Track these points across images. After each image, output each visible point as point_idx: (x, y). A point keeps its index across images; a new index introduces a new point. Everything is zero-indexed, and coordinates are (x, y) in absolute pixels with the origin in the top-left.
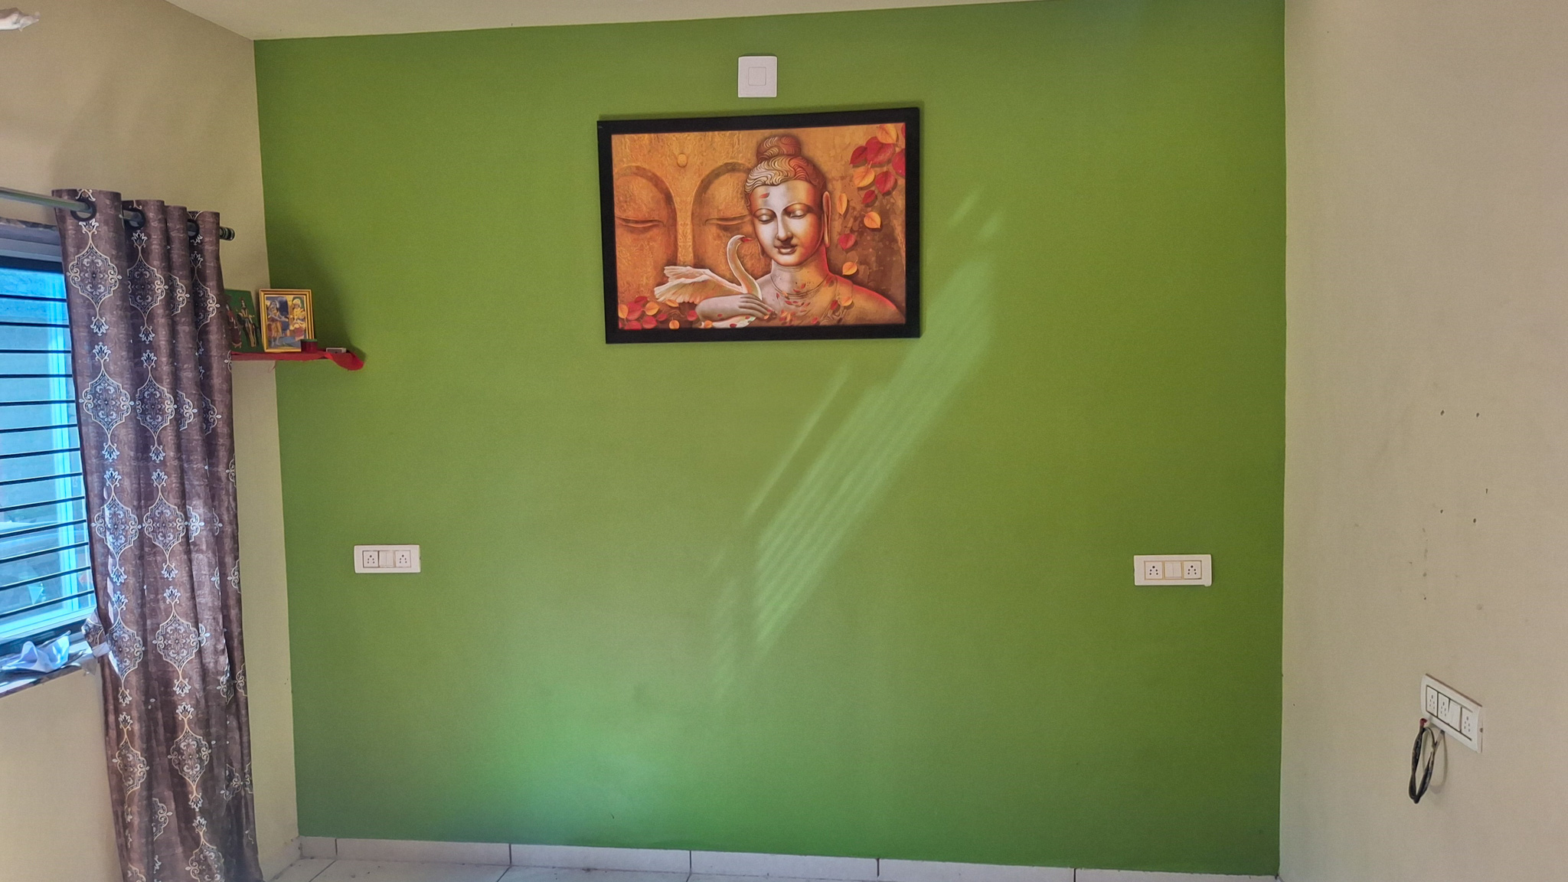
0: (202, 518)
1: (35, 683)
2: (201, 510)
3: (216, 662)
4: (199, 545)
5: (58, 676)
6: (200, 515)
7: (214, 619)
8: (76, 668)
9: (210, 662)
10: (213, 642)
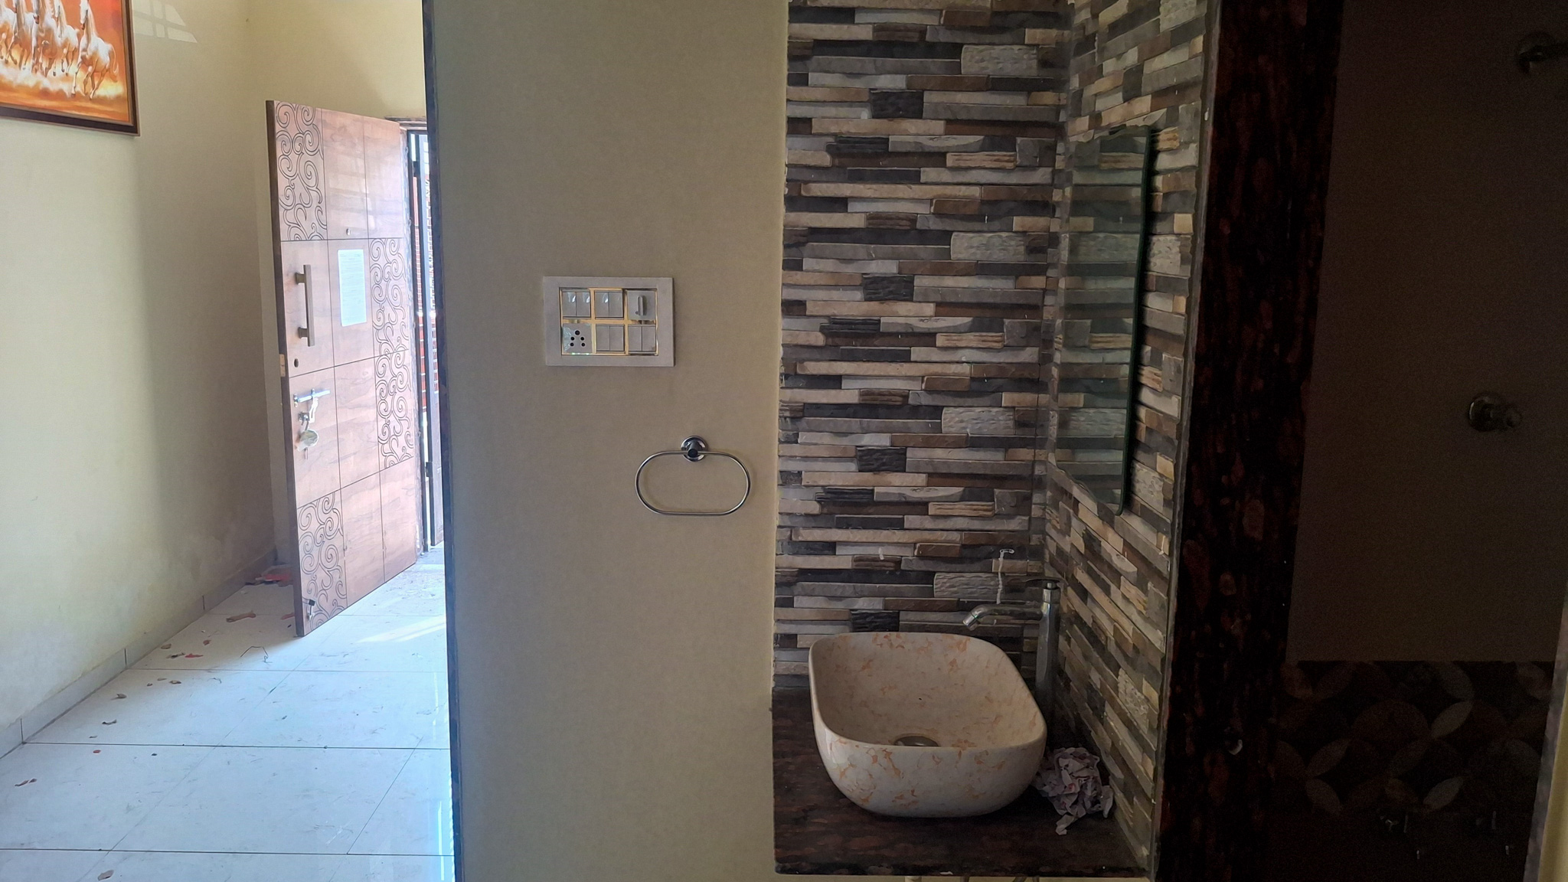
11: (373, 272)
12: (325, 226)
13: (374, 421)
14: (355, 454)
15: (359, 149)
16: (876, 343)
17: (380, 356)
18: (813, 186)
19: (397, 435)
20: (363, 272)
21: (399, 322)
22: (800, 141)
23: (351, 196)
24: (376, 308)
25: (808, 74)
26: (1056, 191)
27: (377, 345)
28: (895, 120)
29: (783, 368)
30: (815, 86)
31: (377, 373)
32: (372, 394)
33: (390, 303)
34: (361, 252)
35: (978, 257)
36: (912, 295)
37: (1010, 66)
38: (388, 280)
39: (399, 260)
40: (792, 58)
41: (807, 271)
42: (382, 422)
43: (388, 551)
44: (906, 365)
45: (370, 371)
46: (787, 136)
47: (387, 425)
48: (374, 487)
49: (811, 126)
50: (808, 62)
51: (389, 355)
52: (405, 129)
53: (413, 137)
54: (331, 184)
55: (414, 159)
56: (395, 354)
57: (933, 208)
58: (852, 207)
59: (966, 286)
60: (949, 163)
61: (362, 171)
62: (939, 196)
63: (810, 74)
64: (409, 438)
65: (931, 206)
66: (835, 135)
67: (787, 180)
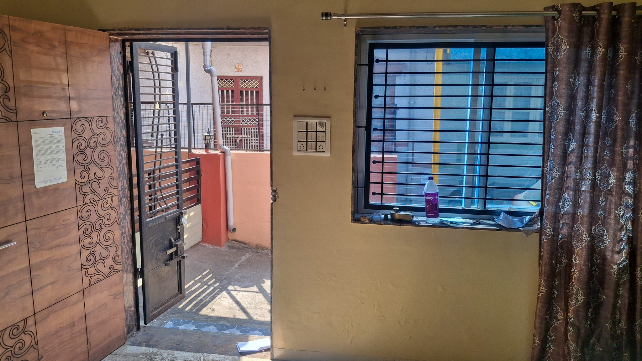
0: (615, 177)
1: (497, 230)
2: (615, 174)
3: (612, 256)
4: (612, 192)
5: (512, 231)
6: (614, 176)
7: (614, 233)
8: (521, 231)
9: (608, 255)
10: (611, 245)
11: (76, 144)
12: (16, 111)
13: (78, 253)
14: (52, 283)
15: (60, 50)
17: (84, 205)
19: (103, 259)
20: (64, 144)
21: (107, 177)
23: (47, 86)
24: (79, 169)
27: (80, 198)
31: (80, 217)
32: (74, 234)
33: (96, 164)
34: (62, 129)
38: (94, 148)
39: (107, 132)
42: (85, 253)
43: (92, 345)
45: (72, 217)
47: (93, 254)
48: (77, 302)
51: (95, 203)
52: (120, 38)
53: (127, 44)
54: (22, 76)
55: (129, 59)
56: (101, 201)
61: (63, 67)
64: (117, 258)
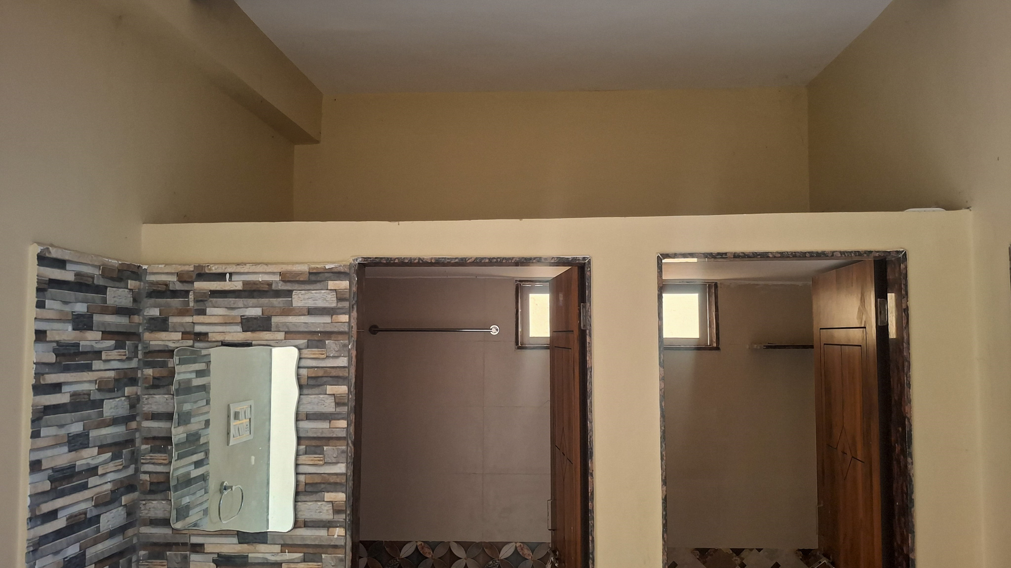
16: (74, 480)
18: (47, 376)
22: (41, 346)
25: (45, 302)
26: (139, 372)
28: (83, 331)
29: (30, 514)
30: (49, 309)
35: (113, 414)
36: (89, 443)
37: (124, 300)
40: (39, 290)
41: (43, 437)
44: (86, 491)
46: (34, 343)
49: (46, 336)
50: (45, 293)
57: (97, 385)
58: (65, 389)
59: (109, 433)
60: (104, 357)
62: (101, 378)
63: (47, 300)
65: (96, 384)
66: (57, 342)
67: (35, 374)
